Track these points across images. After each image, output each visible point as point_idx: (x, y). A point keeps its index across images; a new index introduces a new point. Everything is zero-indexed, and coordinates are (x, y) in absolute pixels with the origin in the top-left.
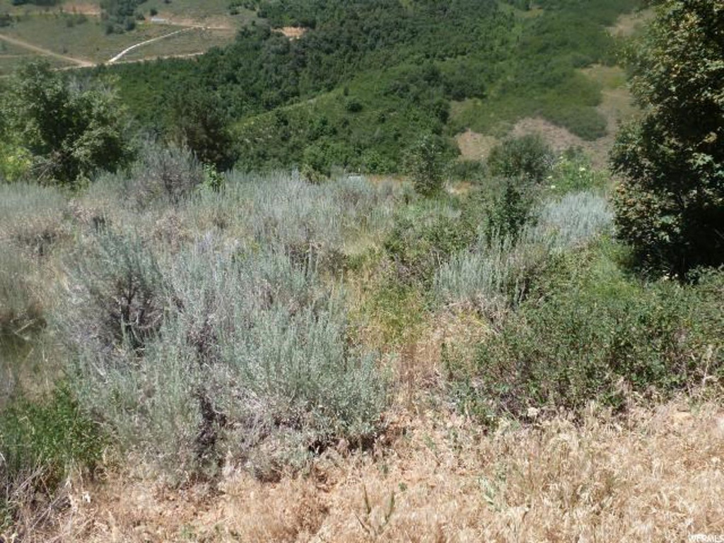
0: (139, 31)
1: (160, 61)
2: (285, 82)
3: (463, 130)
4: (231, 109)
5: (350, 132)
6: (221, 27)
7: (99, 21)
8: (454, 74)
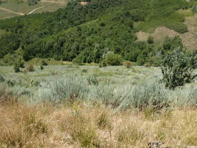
0: (38, 4)
1: (43, 12)
2: (81, 18)
3: (138, 31)
4: (65, 27)
5: (101, 33)
6: (63, 2)
7: (27, 2)
8: (134, 14)
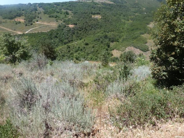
0: (33, 25)
1: (38, 32)
2: (69, 38)
3: (113, 50)
4: (56, 44)
5: (85, 50)
6: (54, 25)
7: (24, 23)
8: (111, 36)
